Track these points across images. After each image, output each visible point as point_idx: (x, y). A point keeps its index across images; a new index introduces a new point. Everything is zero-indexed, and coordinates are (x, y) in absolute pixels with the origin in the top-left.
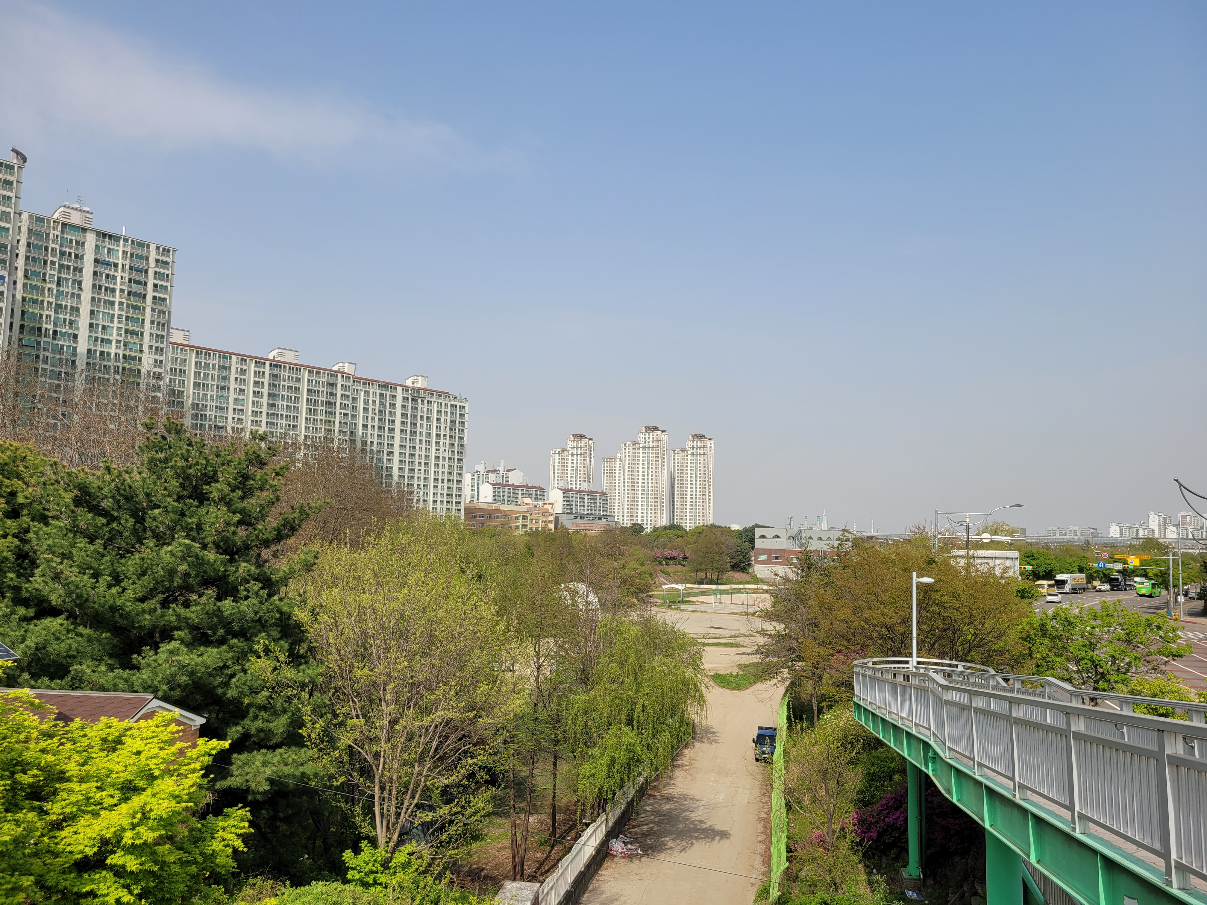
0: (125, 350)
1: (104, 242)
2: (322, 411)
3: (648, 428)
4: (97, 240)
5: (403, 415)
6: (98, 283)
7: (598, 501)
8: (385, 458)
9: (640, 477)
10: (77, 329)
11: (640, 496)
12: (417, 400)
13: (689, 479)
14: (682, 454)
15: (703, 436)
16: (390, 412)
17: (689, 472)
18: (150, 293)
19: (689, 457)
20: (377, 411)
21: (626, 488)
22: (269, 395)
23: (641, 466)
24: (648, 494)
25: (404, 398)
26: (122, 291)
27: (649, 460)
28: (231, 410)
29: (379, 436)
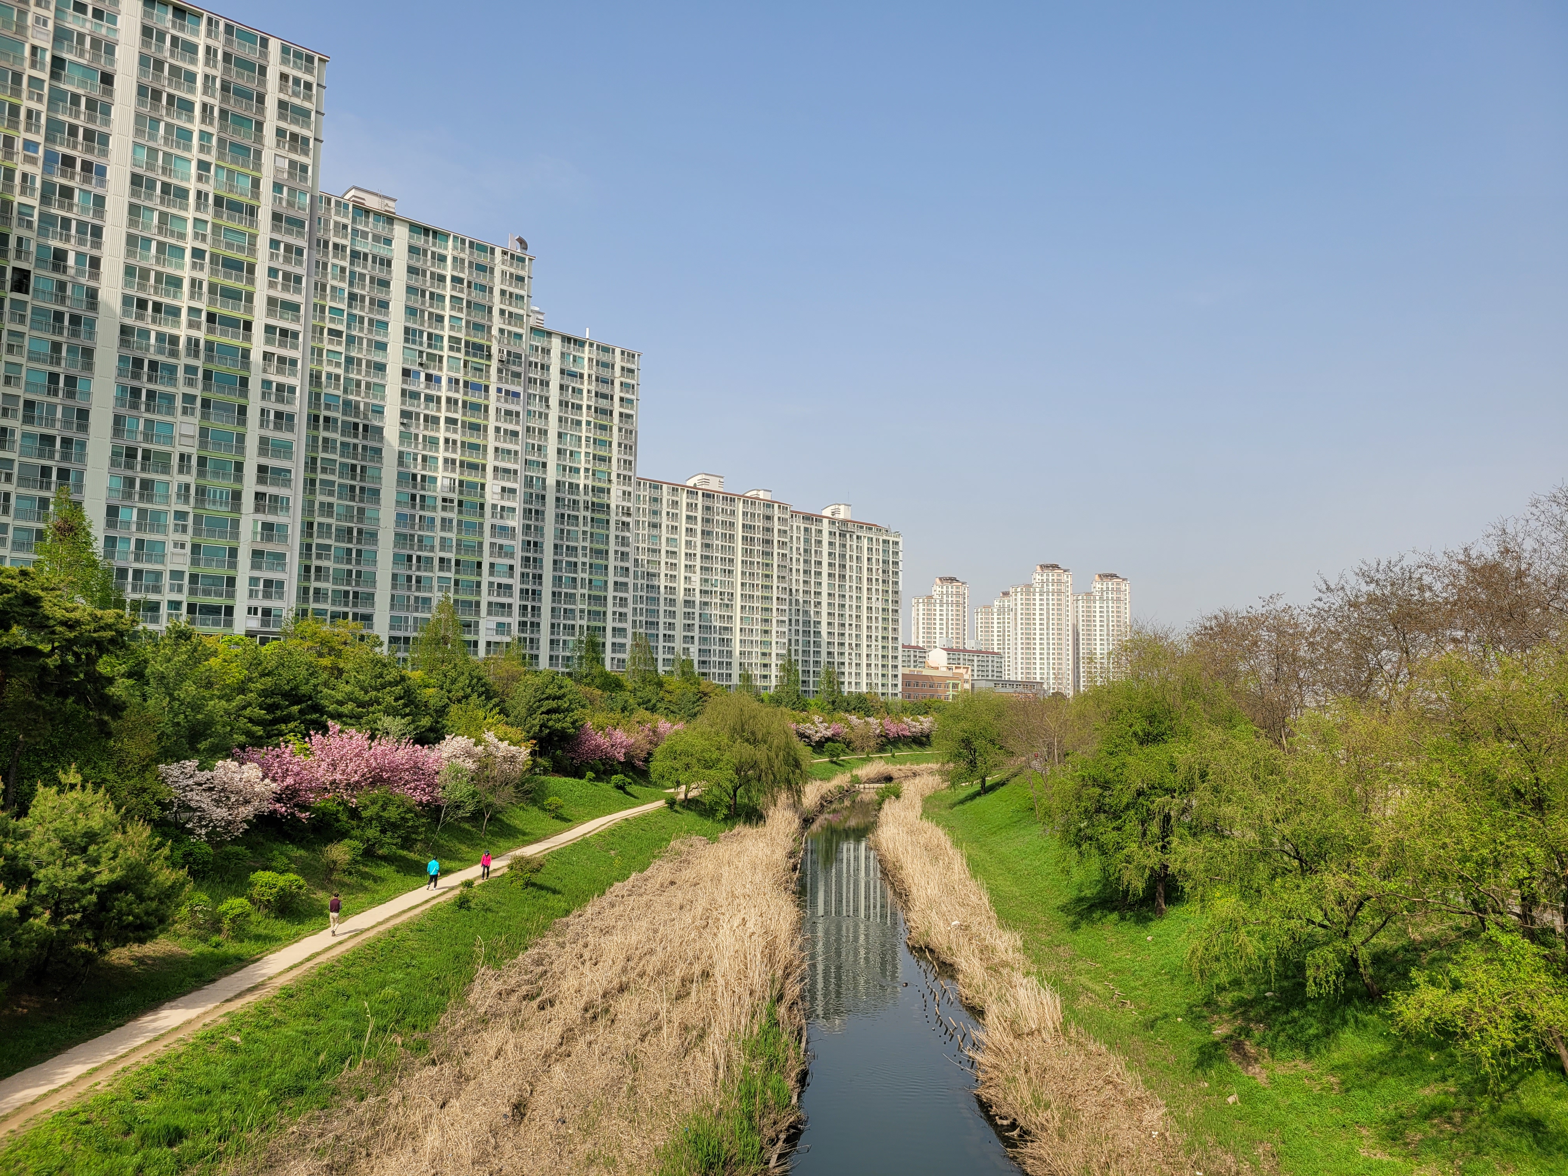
0: (594, 480)
1: (569, 348)
2: (758, 551)
3: (1044, 567)
4: (563, 347)
5: (830, 554)
6: (564, 399)
7: (990, 663)
8: (812, 610)
9: (1038, 632)
10: (545, 456)
11: (1038, 656)
12: (845, 536)
13: (1098, 633)
14: (1088, 601)
15: (1115, 576)
16: (816, 551)
17: (1098, 624)
18: (617, 409)
19: (1098, 604)
20: (802, 550)
21: (1019, 646)
22: (703, 532)
23: (1037, 617)
24: (1048, 654)
25: (830, 533)
26: (589, 407)
27: (1048, 609)
28: (663, 552)
29: (805, 582)
